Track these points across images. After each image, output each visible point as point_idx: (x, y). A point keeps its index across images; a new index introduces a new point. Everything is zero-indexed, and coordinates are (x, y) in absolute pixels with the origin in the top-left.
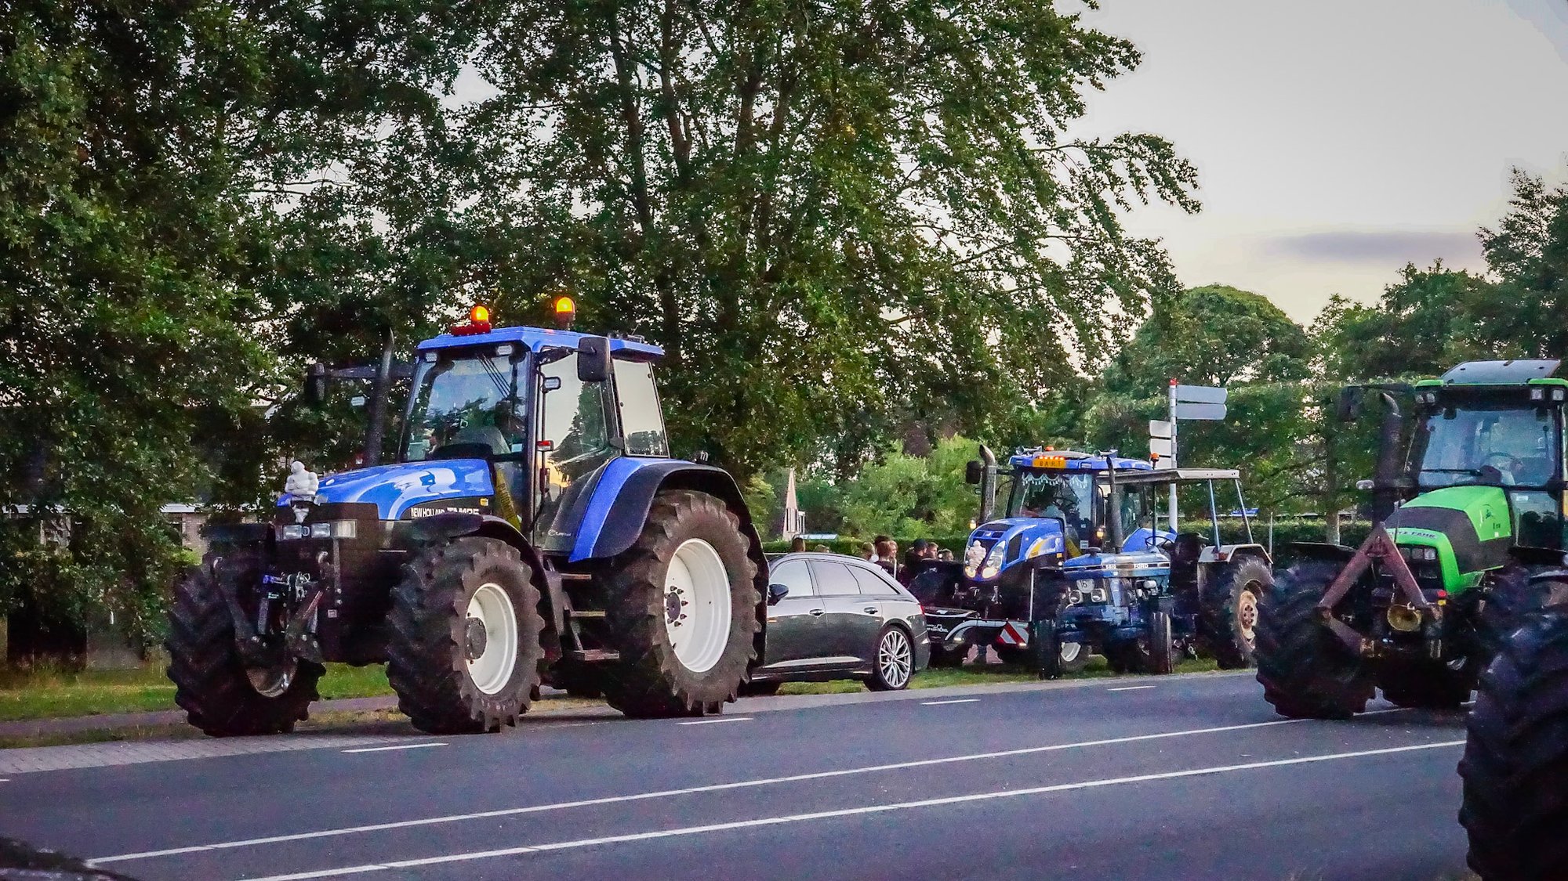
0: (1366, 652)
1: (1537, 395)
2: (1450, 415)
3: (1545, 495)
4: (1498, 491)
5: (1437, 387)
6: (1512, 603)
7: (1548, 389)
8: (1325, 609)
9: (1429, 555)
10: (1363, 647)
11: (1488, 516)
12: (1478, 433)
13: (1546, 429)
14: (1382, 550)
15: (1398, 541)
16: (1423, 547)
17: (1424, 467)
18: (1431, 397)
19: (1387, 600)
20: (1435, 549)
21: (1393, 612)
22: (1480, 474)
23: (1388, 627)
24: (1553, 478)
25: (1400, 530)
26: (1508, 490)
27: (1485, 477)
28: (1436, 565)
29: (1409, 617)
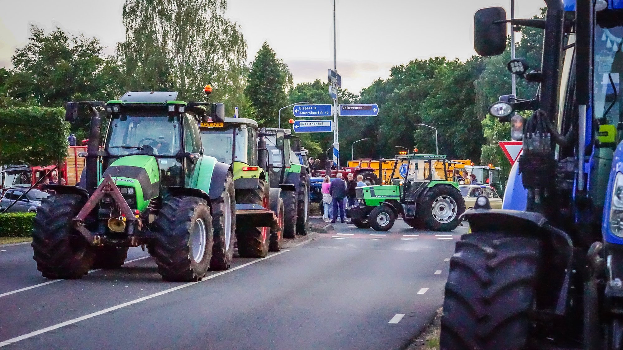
0: (97, 244)
1: (172, 109)
2: (124, 119)
3: (175, 160)
4: (152, 158)
5: (120, 104)
6: (174, 216)
7: (177, 106)
8: (79, 221)
9: (130, 191)
10: (95, 241)
11: (153, 170)
12: (130, 129)
13: (175, 126)
14: (109, 189)
15: (117, 184)
16: (127, 187)
17: (110, 146)
18: (116, 109)
19: (107, 215)
20: (134, 188)
21: (111, 221)
22: (142, 149)
23: (107, 229)
24: (180, 151)
25: (118, 178)
26: (157, 157)
27: (146, 151)
28: (133, 197)
29: (119, 224)
